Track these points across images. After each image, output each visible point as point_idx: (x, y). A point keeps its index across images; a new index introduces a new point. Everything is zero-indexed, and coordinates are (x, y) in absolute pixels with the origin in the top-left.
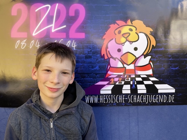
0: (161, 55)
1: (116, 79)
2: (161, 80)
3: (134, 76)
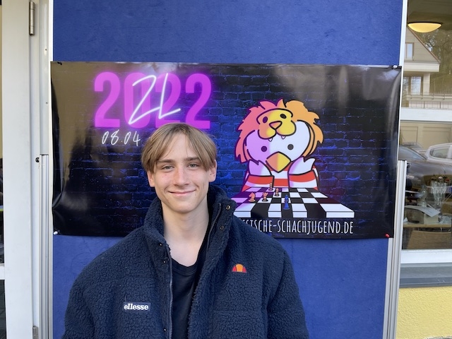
0: (331, 158)
1: (259, 195)
2: (332, 196)
3: (287, 190)
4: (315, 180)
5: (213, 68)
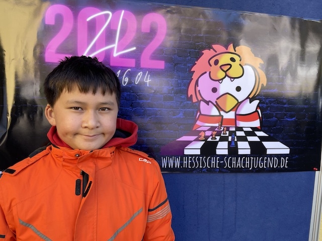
1: (208, 133)
2: (272, 135)
3: (234, 129)
4: (259, 120)
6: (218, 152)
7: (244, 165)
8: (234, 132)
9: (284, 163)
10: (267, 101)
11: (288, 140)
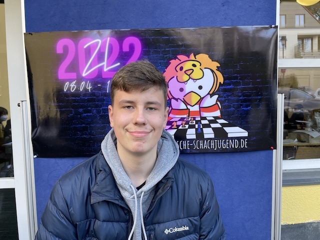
0: (230, 94)
1: (179, 123)
2: (231, 122)
3: (199, 119)
4: (219, 110)
5: (142, 33)
6: (188, 137)
7: (210, 146)
8: (200, 121)
9: (244, 144)
10: (225, 95)
11: (245, 126)
